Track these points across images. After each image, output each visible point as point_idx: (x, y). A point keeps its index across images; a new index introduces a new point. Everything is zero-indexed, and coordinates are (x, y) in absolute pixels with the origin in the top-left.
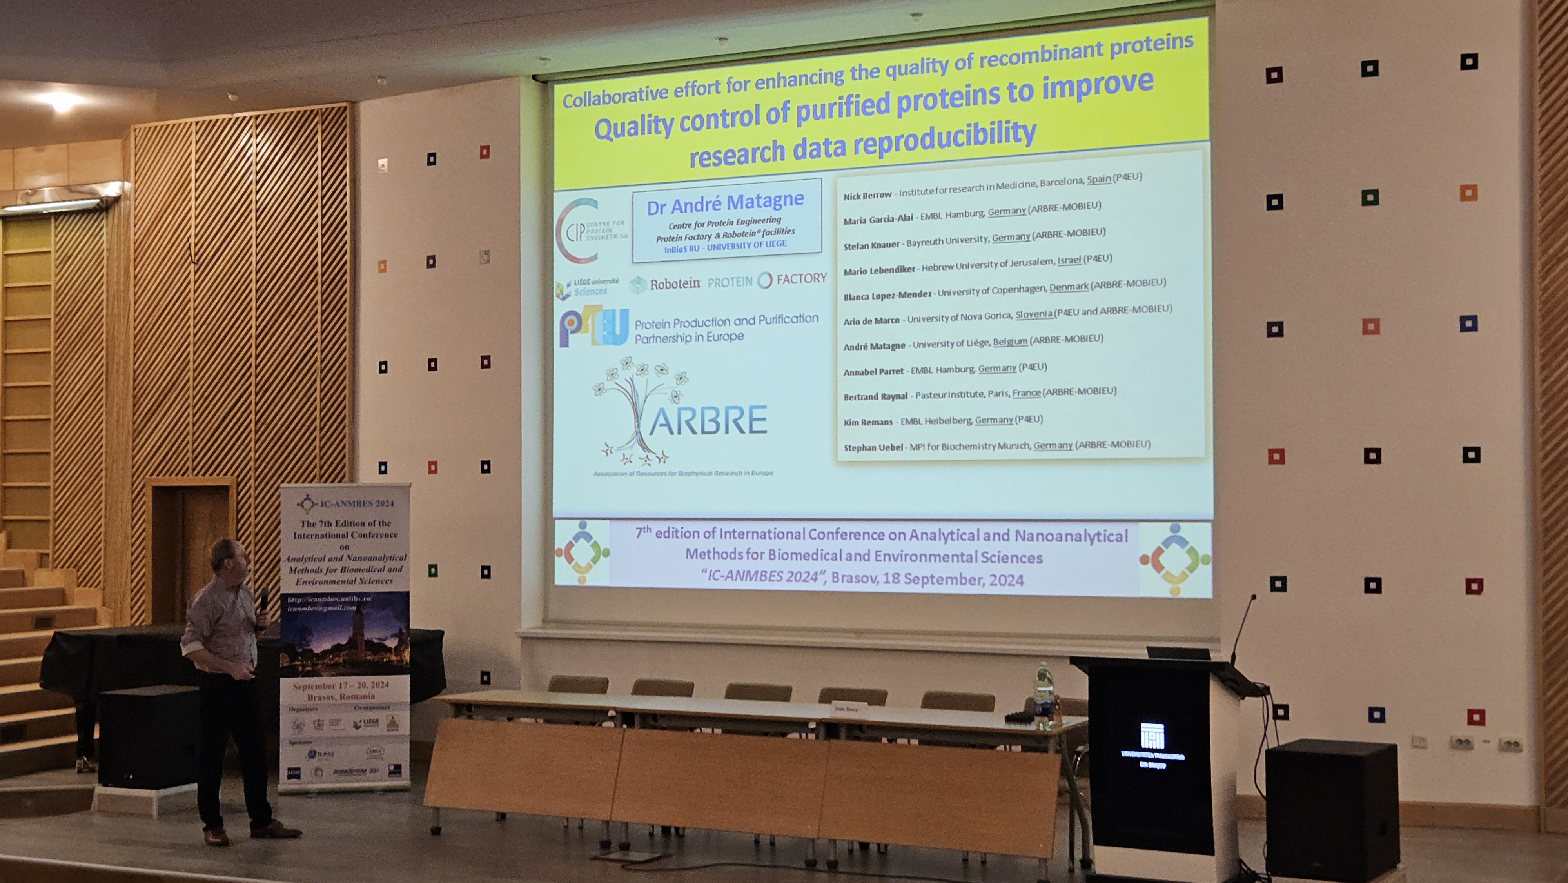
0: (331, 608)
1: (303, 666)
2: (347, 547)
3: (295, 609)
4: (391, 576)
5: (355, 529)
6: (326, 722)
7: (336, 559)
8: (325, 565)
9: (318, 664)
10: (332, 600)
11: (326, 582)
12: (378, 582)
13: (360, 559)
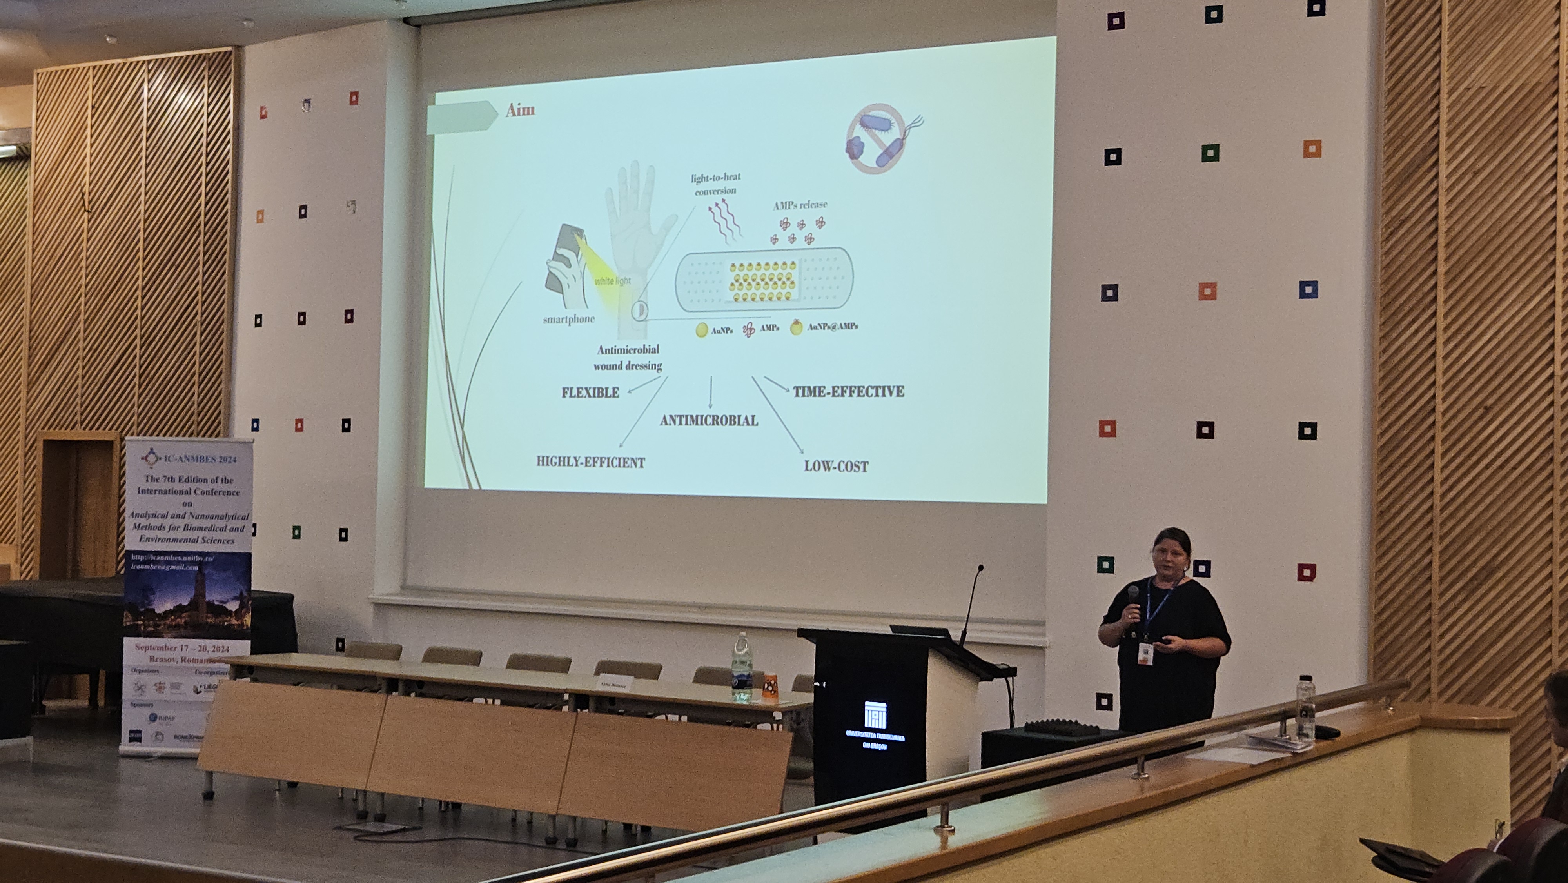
0: (173, 567)
1: (145, 626)
2: (190, 504)
3: (138, 567)
4: (233, 535)
5: (199, 485)
6: (167, 685)
7: (179, 516)
8: (167, 522)
9: (159, 626)
10: (176, 558)
11: (168, 540)
12: (220, 541)
13: (203, 516)
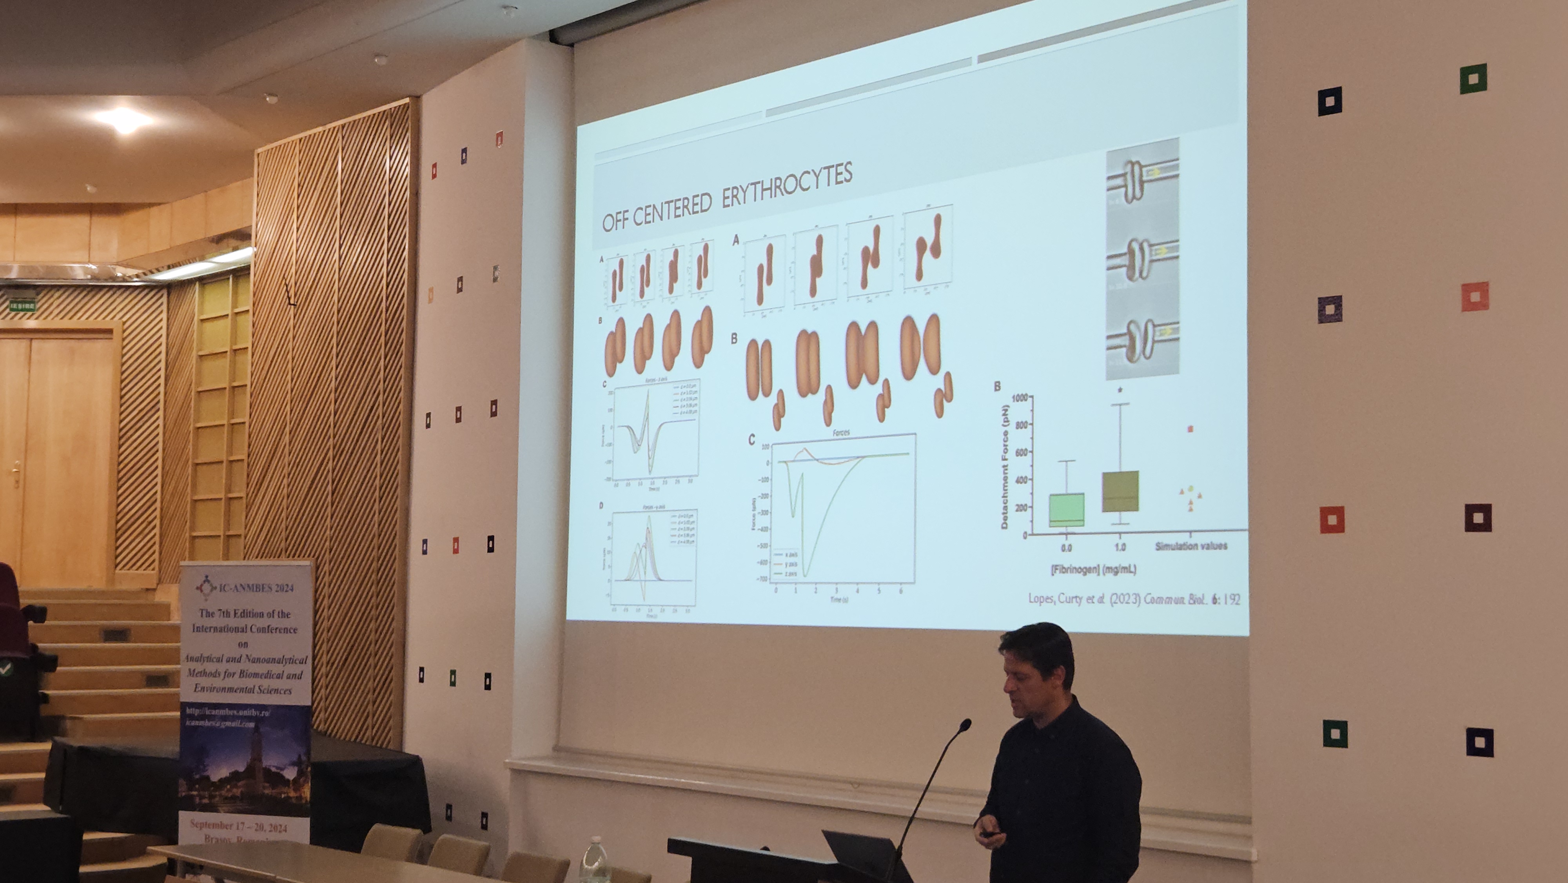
0: (228, 724)
1: (200, 799)
2: (245, 645)
3: (193, 723)
4: (290, 684)
7: (234, 659)
8: (222, 667)
9: (215, 797)
10: (231, 713)
11: (224, 689)
12: (277, 691)
13: (258, 660)
